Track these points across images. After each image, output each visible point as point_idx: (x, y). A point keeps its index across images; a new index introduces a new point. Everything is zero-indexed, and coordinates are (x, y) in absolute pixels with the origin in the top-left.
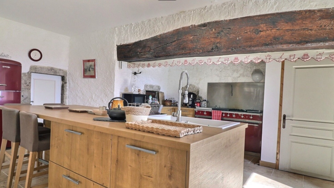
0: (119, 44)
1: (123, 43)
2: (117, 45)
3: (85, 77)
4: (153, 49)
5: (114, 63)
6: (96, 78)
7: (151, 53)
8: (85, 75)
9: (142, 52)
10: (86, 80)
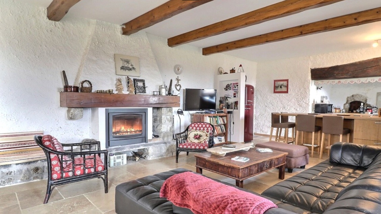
0: (314, 68)
1: (317, 67)
2: (311, 69)
3: (275, 92)
4: (352, 72)
5: (309, 82)
6: (289, 93)
7: (349, 74)
8: (276, 91)
9: (339, 74)
10: (277, 94)
